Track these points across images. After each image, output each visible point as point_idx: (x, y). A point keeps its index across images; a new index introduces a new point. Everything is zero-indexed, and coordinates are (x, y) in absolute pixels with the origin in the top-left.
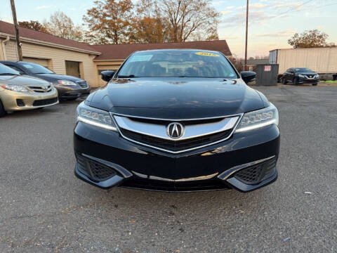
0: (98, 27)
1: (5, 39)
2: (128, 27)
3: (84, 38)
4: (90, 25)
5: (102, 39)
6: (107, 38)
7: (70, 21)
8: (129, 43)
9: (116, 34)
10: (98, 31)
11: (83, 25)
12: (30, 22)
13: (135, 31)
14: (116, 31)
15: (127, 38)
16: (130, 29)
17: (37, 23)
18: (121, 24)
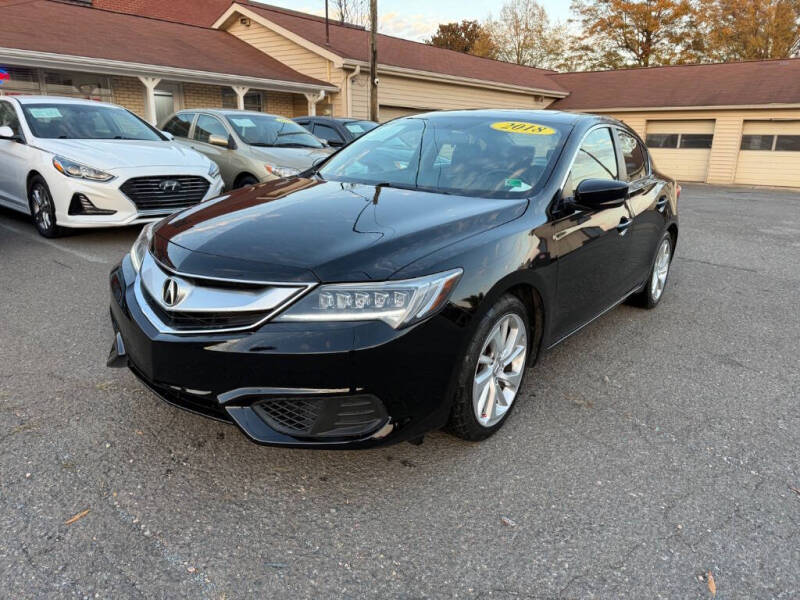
0: (605, 25)
1: (353, 71)
2: (686, 18)
3: (568, 54)
4: (585, 21)
5: (609, 55)
6: (623, 53)
7: (542, 14)
8: (680, 63)
9: (649, 40)
10: (603, 34)
11: (570, 21)
12: (460, 24)
13: (705, 28)
14: (649, 34)
15: (679, 49)
16: (691, 24)
17: (475, 26)
18: (669, 12)
